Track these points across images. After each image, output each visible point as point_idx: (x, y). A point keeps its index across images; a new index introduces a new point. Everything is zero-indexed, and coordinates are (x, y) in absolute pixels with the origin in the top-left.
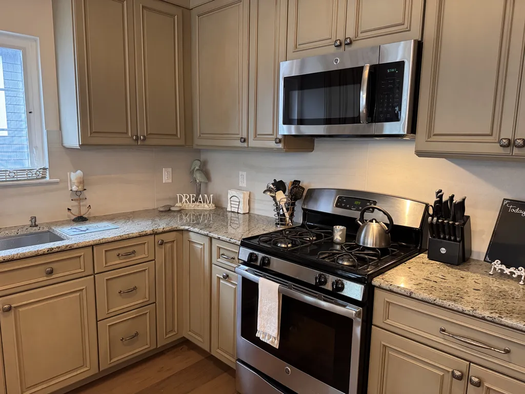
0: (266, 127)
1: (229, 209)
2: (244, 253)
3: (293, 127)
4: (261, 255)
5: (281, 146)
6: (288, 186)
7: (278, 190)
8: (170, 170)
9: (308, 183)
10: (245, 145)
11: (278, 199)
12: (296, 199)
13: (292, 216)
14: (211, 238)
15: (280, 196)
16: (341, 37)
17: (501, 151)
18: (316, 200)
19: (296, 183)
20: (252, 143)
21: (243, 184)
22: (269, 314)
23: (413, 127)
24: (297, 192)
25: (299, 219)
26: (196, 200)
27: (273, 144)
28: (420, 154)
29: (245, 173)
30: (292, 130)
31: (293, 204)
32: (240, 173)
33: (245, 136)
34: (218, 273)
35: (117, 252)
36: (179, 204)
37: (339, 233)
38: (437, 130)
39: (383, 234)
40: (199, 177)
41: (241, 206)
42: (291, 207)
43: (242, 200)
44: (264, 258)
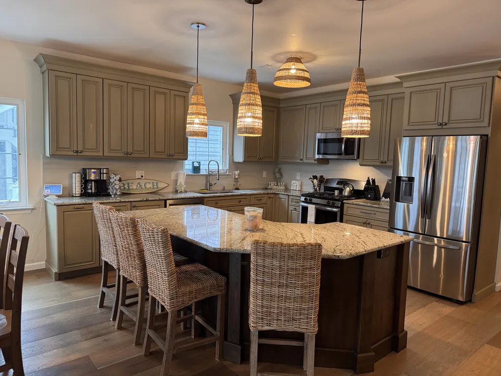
0: (310, 155)
1: (292, 189)
2: (303, 199)
3: (321, 156)
4: (309, 198)
5: (316, 162)
6: (318, 177)
7: (314, 179)
8: (266, 172)
9: (326, 177)
10: (302, 161)
11: (314, 182)
12: (321, 183)
13: (319, 189)
14: (289, 196)
15: (315, 181)
16: (337, 127)
17: (380, 164)
18: (330, 183)
19: (322, 177)
20: (305, 161)
21: (298, 178)
22: (312, 215)
23: (358, 157)
24: (322, 180)
25: (322, 191)
26: (277, 185)
27: (313, 161)
28: (361, 165)
29: (299, 173)
30: (321, 157)
31: (320, 184)
32: (297, 173)
33: (302, 158)
34: (291, 208)
35: (256, 199)
36: (270, 186)
37: (336, 193)
38: (365, 158)
39: (350, 191)
40: (278, 175)
41: (298, 187)
42: (319, 185)
43: (298, 185)
44: (310, 199)
